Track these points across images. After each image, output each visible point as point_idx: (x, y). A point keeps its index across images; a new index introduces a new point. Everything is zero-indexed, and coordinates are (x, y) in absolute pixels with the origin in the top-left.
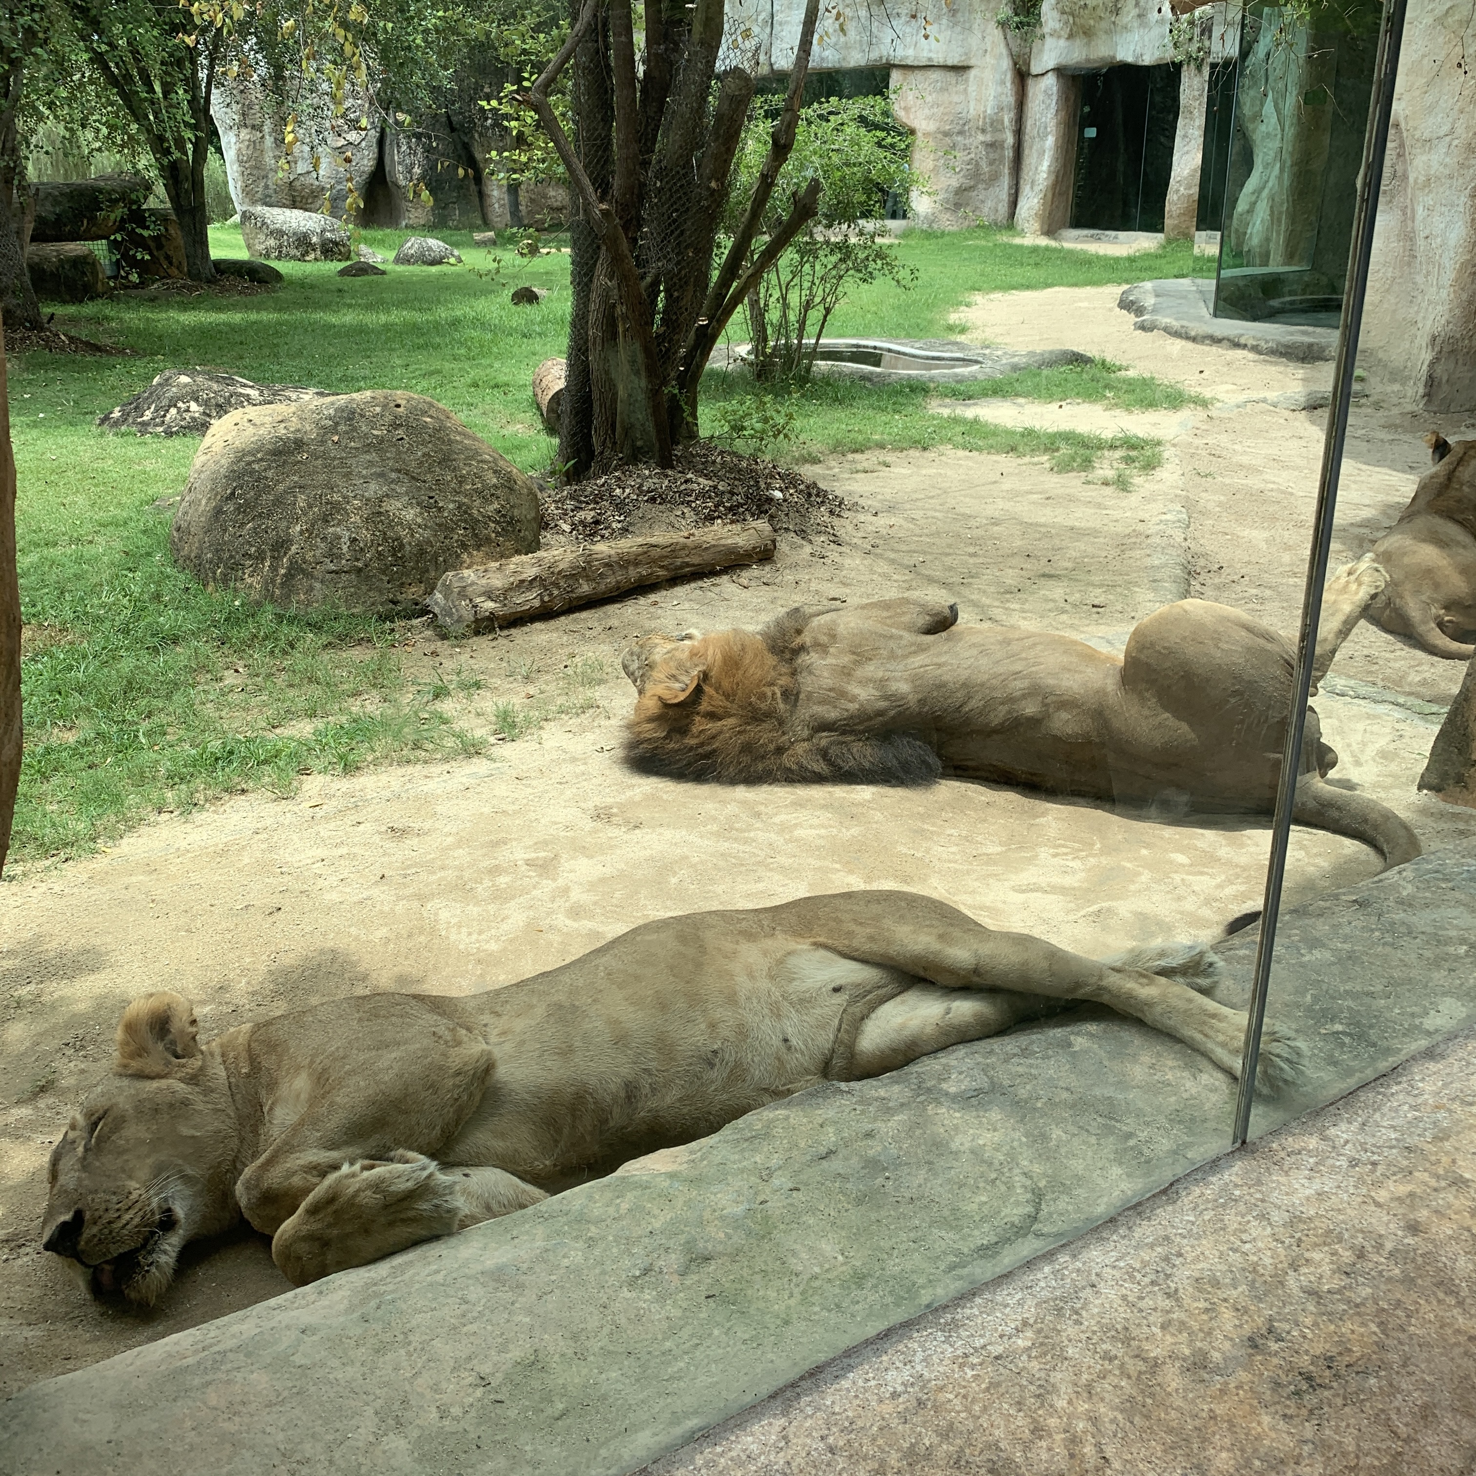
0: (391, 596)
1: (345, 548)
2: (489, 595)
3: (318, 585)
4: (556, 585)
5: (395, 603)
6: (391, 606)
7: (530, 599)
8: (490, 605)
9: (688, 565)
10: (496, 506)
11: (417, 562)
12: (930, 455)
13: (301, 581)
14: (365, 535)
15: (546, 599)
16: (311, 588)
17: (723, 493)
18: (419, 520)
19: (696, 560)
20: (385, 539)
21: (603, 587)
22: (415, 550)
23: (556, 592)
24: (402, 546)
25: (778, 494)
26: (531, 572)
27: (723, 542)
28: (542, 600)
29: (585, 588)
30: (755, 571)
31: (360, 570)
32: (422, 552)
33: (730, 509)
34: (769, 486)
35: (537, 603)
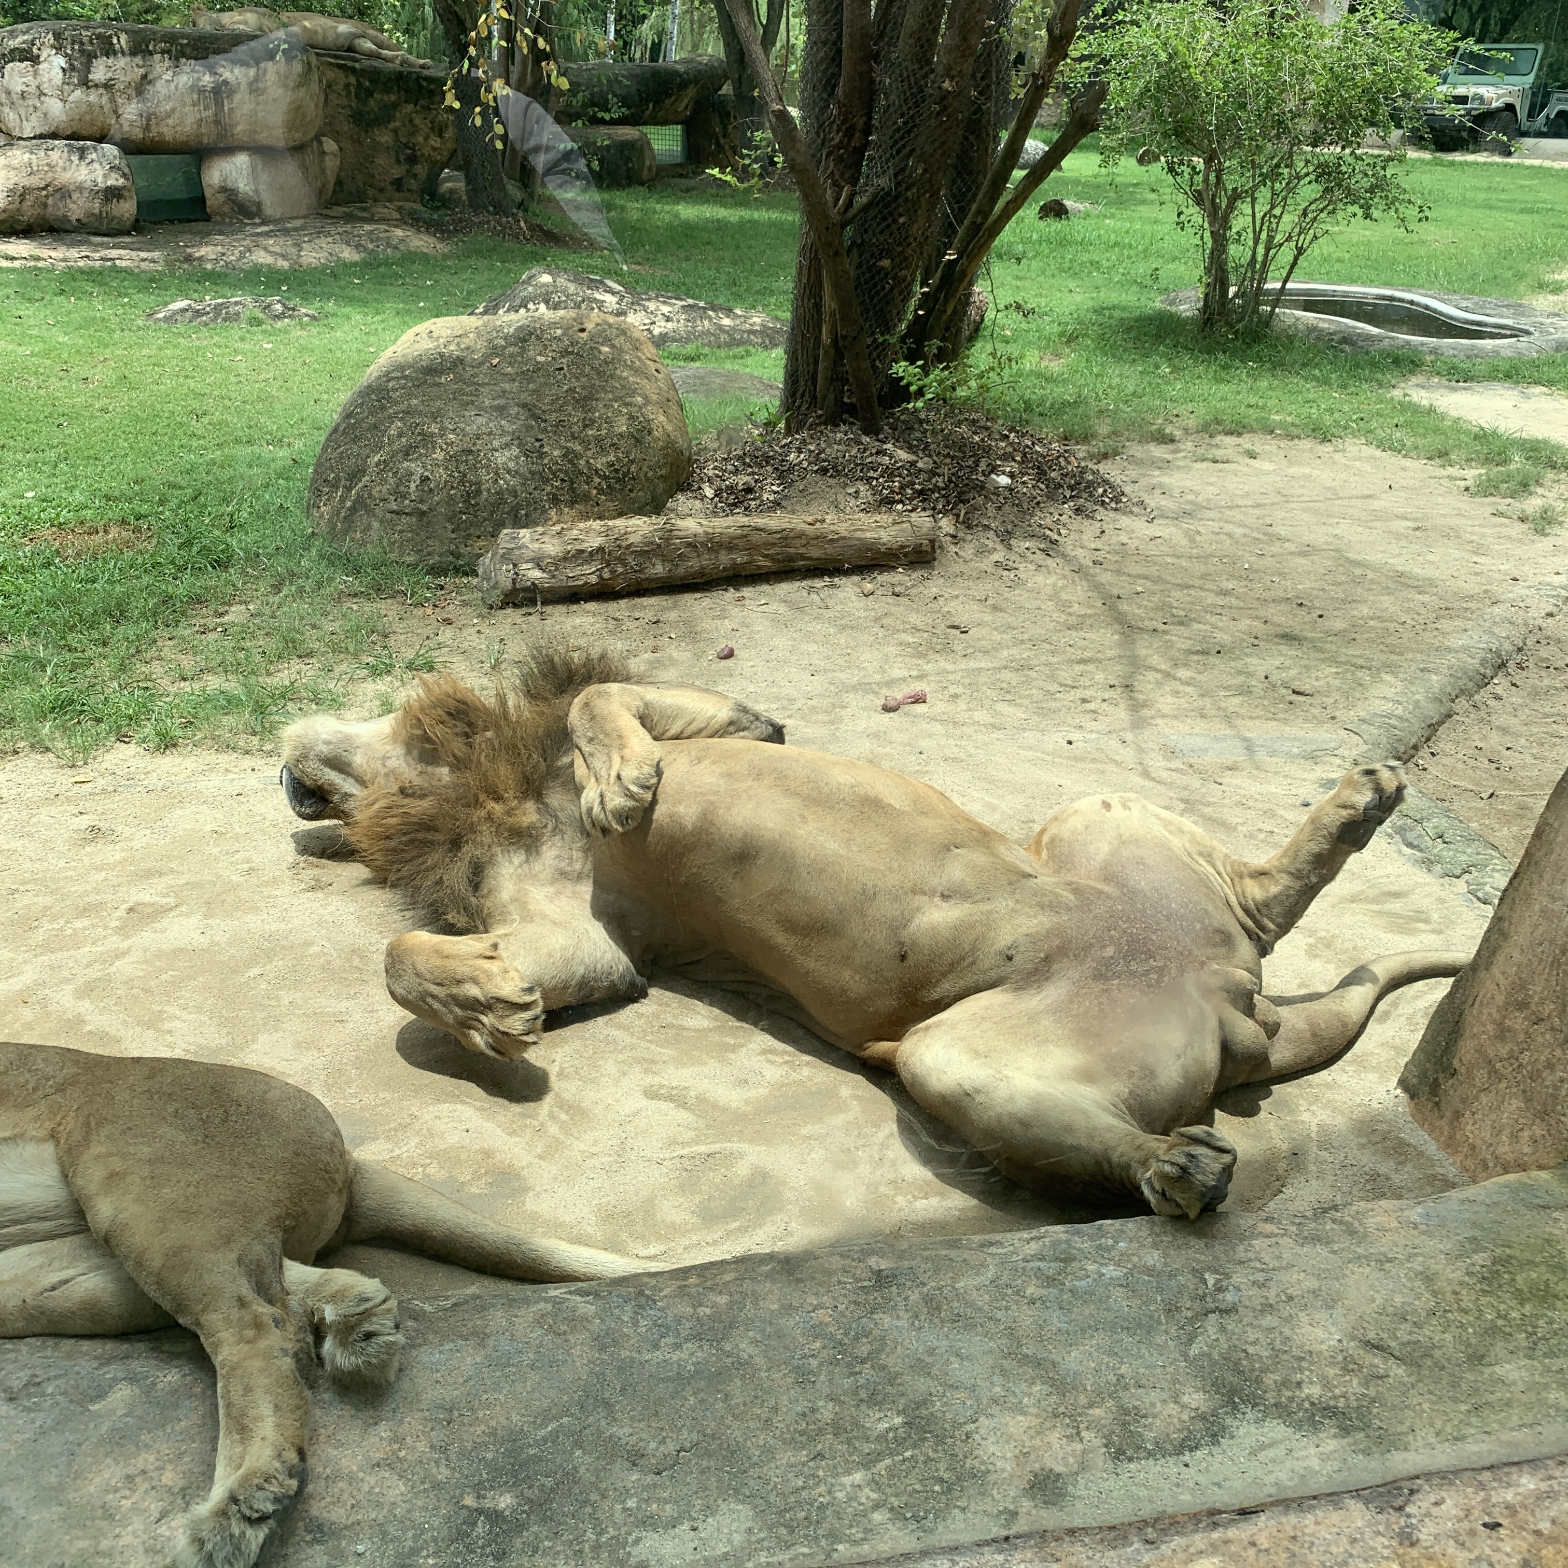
0: (453, 547)
1: (413, 486)
2: (538, 563)
3: (376, 524)
4: (622, 561)
5: (458, 556)
6: (451, 558)
7: (588, 574)
8: (536, 574)
9: (802, 557)
10: (611, 458)
11: (492, 513)
12: (1327, 448)
13: (362, 518)
14: (442, 474)
15: (606, 575)
16: (369, 527)
17: (920, 470)
18: (511, 465)
19: (815, 553)
20: (462, 482)
21: (681, 571)
22: (492, 499)
23: (620, 569)
24: (478, 492)
25: (1004, 480)
26: (595, 542)
27: (859, 534)
28: (600, 577)
29: (658, 569)
30: (899, 577)
31: (422, 514)
32: (501, 501)
33: (921, 493)
34: (993, 469)
35: (593, 579)
